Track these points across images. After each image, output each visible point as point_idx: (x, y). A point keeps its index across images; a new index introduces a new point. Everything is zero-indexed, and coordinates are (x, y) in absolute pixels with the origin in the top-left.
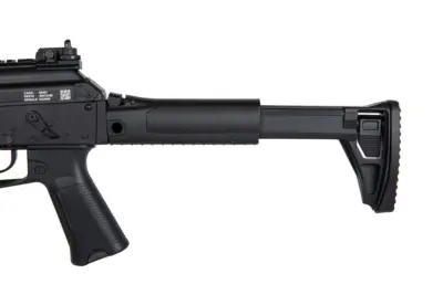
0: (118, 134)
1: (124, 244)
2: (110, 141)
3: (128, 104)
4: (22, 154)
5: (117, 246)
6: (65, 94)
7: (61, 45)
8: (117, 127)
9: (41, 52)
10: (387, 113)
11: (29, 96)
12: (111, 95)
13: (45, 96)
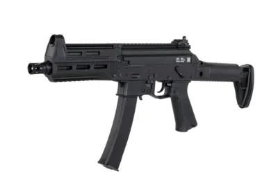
1: (196, 124)
7: (182, 38)
10: (248, 70)
11: (178, 60)
13: (183, 60)
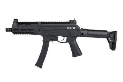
0: (82, 35)
1: (82, 54)
2: (81, 36)
3: (84, 30)
4: (66, 38)
5: (80, 54)
6: (74, 28)
7: (74, 19)
8: (82, 34)
9: (70, 20)
11: (68, 28)
12: (81, 28)
13: (71, 28)
